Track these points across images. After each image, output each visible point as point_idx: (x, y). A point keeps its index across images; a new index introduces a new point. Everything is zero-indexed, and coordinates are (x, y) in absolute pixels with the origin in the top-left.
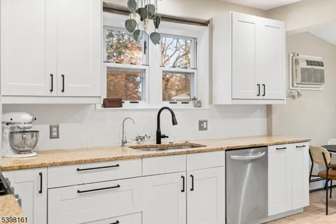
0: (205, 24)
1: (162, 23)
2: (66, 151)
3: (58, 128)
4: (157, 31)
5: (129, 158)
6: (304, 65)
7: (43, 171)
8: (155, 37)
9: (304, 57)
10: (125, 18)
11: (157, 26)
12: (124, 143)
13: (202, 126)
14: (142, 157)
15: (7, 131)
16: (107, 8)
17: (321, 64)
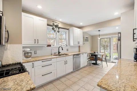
0: (68, 29)
1: (60, 29)
2: (39, 57)
3: (36, 51)
4: (59, 30)
5: (54, 58)
6: (85, 38)
7: (34, 62)
8: (58, 32)
9: (85, 37)
10: (52, 27)
11: (59, 29)
12: (52, 54)
13: (67, 50)
14: (57, 58)
15: (24, 53)
16: (48, 25)
17: (88, 38)
